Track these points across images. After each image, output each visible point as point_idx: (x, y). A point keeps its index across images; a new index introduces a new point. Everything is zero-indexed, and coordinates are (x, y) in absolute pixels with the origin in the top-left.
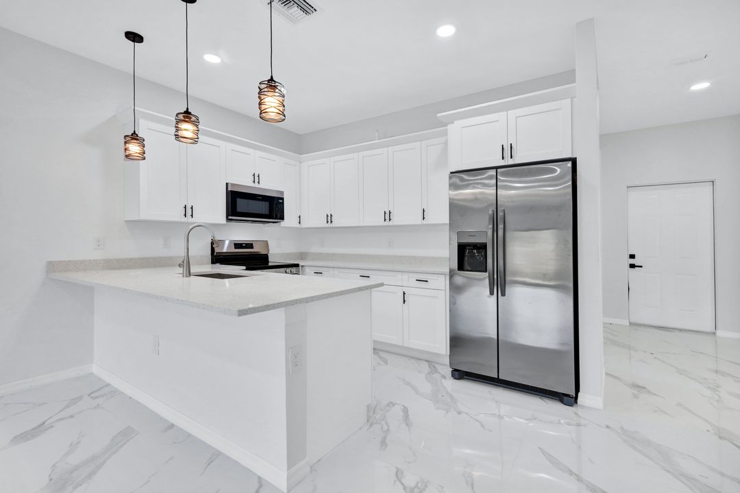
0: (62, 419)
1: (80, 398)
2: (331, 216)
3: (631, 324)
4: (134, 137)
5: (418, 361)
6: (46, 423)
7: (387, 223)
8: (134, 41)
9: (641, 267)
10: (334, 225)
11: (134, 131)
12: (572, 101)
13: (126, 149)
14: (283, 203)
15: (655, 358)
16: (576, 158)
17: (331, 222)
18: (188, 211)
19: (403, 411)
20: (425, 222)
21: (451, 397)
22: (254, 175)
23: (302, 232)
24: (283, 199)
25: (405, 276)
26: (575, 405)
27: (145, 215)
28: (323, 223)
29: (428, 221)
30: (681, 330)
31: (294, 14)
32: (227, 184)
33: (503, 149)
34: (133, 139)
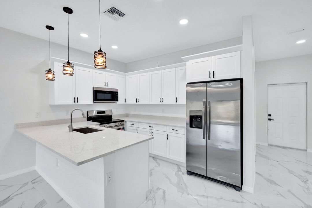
0: (17, 195)
1: (27, 183)
2: (138, 99)
3: (269, 145)
4: (50, 71)
5: (173, 165)
6: (11, 197)
7: (161, 103)
8: (50, 29)
9: (274, 120)
10: (139, 103)
11: (50, 68)
12: (241, 52)
13: (46, 77)
14: (118, 94)
15: (279, 164)
16: (242, 78)
17: (138, 102)
18: (76, 100)
19: (163, 193)
20: (177, 103)
21: (185, 185)
22: (105, 83)
23: (126, 106)
24: (118, 92)
25: (168, 128)
26: (241, 191)
27: (57, 102)
28: (135, 102)
29: (179, 103)
30: (291, 148)
31: (116, 17)
32: (93, 87)
33: (210, 73)
34: (49, 72)
